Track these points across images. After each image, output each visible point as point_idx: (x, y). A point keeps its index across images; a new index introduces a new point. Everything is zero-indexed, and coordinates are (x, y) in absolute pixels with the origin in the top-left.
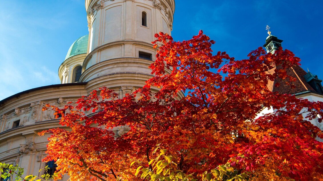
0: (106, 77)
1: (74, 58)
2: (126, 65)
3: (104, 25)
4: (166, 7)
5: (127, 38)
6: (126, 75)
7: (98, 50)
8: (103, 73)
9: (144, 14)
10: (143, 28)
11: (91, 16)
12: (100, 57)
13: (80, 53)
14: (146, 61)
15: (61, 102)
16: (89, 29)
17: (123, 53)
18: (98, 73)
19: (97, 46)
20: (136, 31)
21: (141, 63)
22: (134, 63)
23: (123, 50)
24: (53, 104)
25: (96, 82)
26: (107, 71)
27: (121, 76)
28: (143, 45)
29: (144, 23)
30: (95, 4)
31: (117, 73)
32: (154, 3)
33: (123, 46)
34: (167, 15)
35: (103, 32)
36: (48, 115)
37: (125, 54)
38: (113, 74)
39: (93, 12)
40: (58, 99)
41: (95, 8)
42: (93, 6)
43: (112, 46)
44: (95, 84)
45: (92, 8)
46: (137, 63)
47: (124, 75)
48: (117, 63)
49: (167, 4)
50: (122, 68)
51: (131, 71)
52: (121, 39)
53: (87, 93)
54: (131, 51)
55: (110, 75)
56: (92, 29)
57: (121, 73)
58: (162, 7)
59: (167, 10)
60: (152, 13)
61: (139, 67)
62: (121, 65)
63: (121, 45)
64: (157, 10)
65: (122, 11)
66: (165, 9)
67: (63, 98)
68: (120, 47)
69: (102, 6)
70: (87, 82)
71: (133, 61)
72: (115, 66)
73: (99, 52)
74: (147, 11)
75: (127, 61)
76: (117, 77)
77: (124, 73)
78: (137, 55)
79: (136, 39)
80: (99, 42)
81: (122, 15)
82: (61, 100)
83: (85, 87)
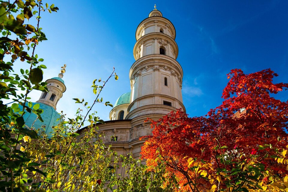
0: (144, 116)
1: (119, 106)
2: (156, 109)
3: (141, 85)
4: (178, 75)
5: (156, 93)
6: (156, 115)
7: (137, 100)
8: (141, 114)
9: (166, 79)
10: (165, 87)
11: (133, 80)
12: (139, 104)
13: (123, 103)
14: (168, 107)
15: (115, 131)
16: (131, 88)
17: (153, 101)
18: (138, 114)
19: (137, 97)
20: (161, 89)
21: (165, 108)
22: (161, 108)
23: (153, 100)
24: (110, 132)
25: (137, 119)
26: (143, 112)
27: (153, 116)
28: (166, 97)
29: (166, 84)
30: (136, 73)
31: (151, 114)
32: (172, 72)
33: (153, 98)
34: (179, 80)
35: (141, 89)
36: (107, 140)
37: (155, 102)
38: (148, 114)
39: (134, 78)
40: (113, 129)
41: (136, 75)
42: (135, 75)
43: (147, 97)
44: (137, 120)
45: (134, 76)
46: (163, 108)
47: (155, 115)
48: (151, 108)
49: (179, 73)
50: (154, 111)
51: (159, 113)
52: (152, 94)
53: (132, 126)
54: (159, 101)
55: (146, 115)
56: (134, 88)
57: (153, 114)
58: (176, 75)
59: (179, 77)
60: (171, 78)
61: (164, 110)
62: (153, 109)
63: (152, 97)
64: (173, 77)
65: (153, 77)
66: (178, 76)
67: (117, 129)
68: (152, 98)
69: (140, 75)
70: (132, 119)
71: (160, 107)
72: (149, 109)
73: (139, 101)
74: (168, 77)
75: (156, 107)
76: (151, 116)
77: (155, 114)
78: (163, 103)
79: (161, 94)
80: (138, 95)
81: (153, 79)
82: (115, 130)
83: (130, 122)
